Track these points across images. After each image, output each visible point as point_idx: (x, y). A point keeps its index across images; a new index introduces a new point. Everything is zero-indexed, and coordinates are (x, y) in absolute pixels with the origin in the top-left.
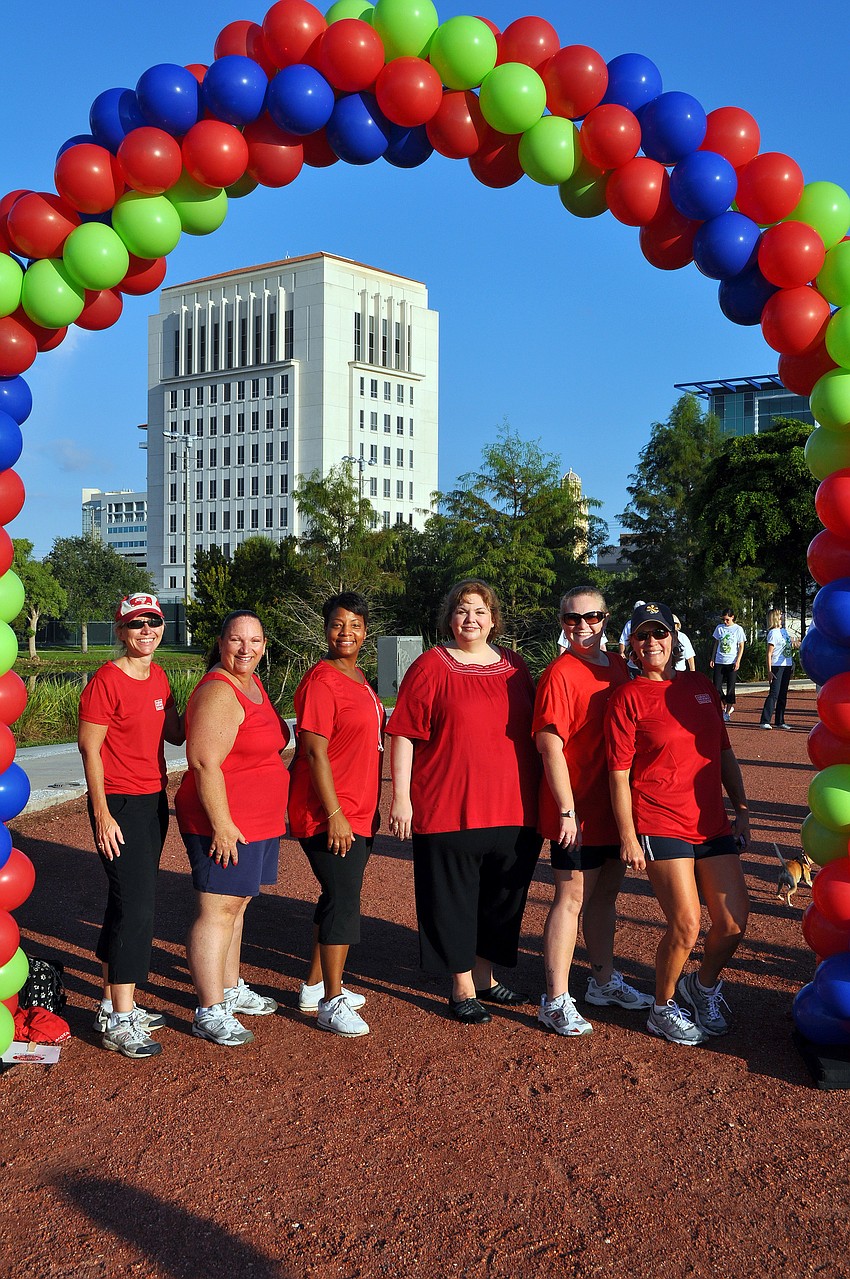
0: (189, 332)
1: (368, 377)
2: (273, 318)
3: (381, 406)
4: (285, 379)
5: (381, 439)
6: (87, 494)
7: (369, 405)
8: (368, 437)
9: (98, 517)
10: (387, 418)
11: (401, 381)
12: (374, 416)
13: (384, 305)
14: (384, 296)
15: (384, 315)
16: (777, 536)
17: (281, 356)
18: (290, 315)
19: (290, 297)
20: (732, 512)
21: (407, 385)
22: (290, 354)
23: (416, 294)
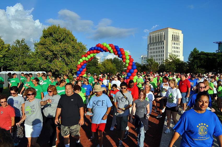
0: (152, 38)
1: (174, 42)
2: (162, 36)
3: (175, 46)
4: (163, 43)
5: (175, 50)
6: (142, 56)
7: (174, 46)
8: (174, 49)
9: (142, 59)
10: (176, 47)
11: (178, 43)
12: (174, 47)
13: (176, 33)
14: (176, 32)
15: (176, 35)
16: (199, 65)
17: (163, 40)
18: (164, 35)
19: (164, 33)
20: (194, 62)
21: (179, 43)
22: (164, 40)
23: (180, 32)
